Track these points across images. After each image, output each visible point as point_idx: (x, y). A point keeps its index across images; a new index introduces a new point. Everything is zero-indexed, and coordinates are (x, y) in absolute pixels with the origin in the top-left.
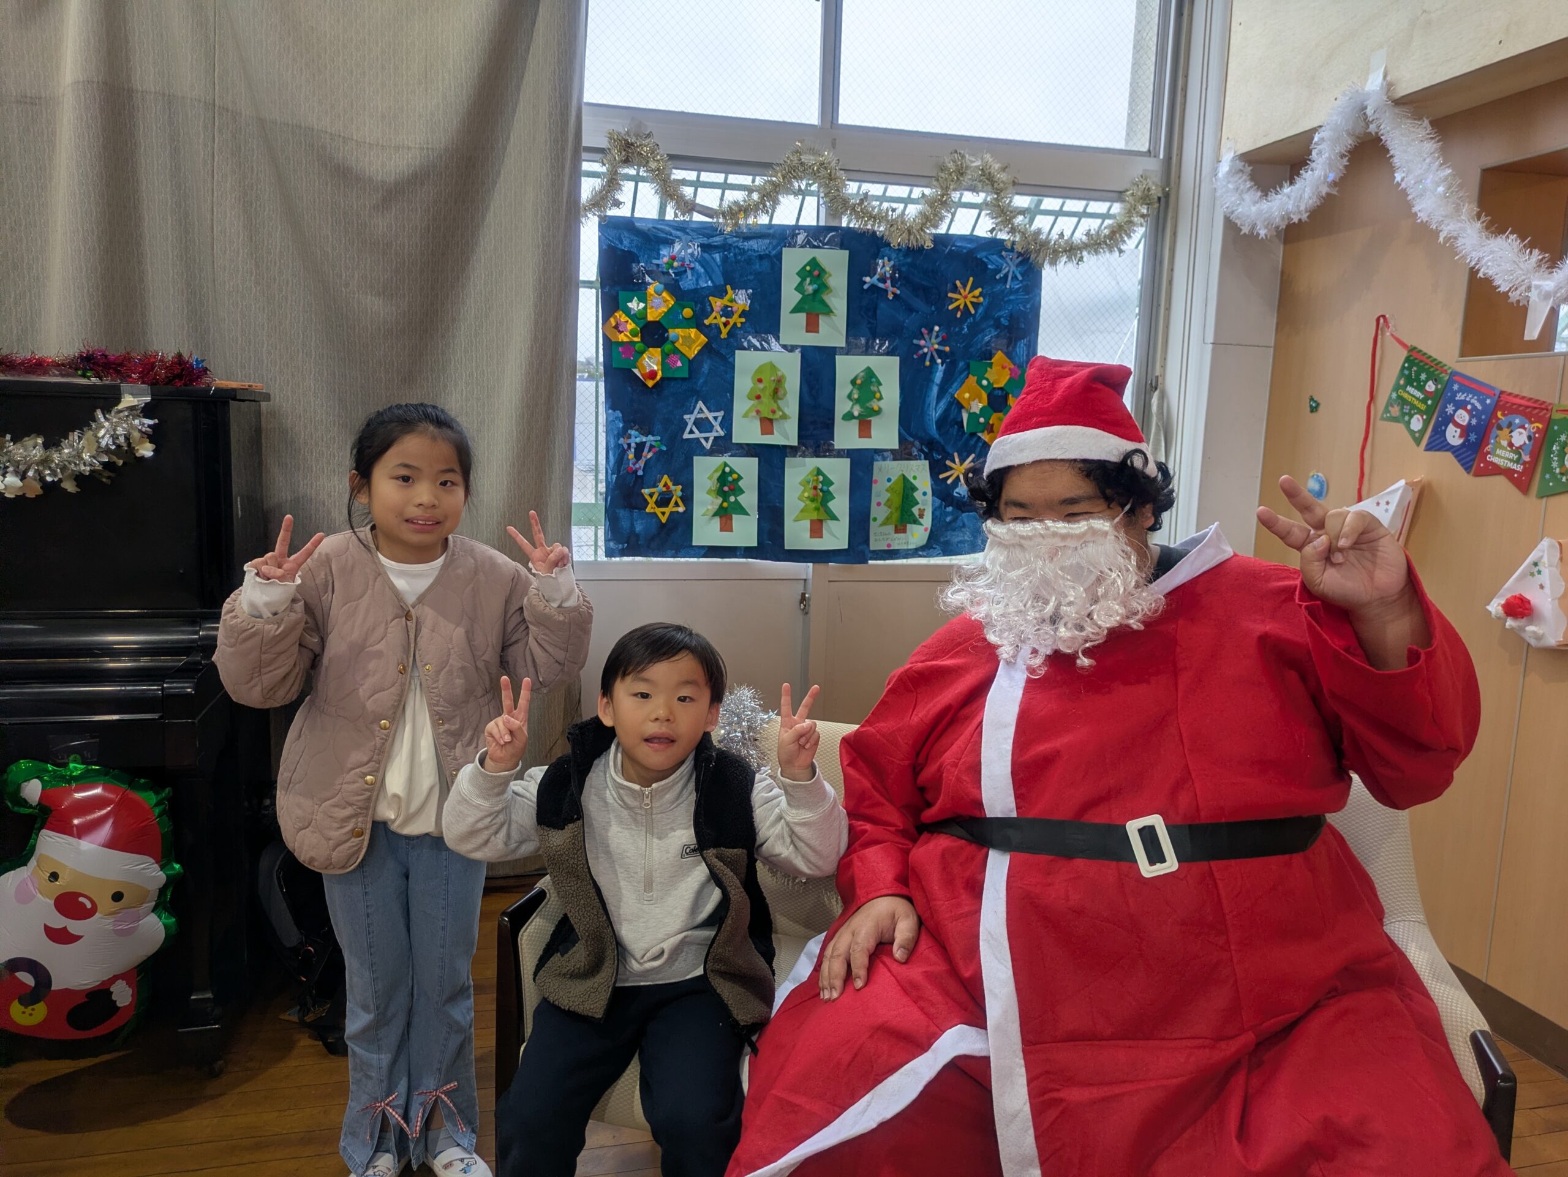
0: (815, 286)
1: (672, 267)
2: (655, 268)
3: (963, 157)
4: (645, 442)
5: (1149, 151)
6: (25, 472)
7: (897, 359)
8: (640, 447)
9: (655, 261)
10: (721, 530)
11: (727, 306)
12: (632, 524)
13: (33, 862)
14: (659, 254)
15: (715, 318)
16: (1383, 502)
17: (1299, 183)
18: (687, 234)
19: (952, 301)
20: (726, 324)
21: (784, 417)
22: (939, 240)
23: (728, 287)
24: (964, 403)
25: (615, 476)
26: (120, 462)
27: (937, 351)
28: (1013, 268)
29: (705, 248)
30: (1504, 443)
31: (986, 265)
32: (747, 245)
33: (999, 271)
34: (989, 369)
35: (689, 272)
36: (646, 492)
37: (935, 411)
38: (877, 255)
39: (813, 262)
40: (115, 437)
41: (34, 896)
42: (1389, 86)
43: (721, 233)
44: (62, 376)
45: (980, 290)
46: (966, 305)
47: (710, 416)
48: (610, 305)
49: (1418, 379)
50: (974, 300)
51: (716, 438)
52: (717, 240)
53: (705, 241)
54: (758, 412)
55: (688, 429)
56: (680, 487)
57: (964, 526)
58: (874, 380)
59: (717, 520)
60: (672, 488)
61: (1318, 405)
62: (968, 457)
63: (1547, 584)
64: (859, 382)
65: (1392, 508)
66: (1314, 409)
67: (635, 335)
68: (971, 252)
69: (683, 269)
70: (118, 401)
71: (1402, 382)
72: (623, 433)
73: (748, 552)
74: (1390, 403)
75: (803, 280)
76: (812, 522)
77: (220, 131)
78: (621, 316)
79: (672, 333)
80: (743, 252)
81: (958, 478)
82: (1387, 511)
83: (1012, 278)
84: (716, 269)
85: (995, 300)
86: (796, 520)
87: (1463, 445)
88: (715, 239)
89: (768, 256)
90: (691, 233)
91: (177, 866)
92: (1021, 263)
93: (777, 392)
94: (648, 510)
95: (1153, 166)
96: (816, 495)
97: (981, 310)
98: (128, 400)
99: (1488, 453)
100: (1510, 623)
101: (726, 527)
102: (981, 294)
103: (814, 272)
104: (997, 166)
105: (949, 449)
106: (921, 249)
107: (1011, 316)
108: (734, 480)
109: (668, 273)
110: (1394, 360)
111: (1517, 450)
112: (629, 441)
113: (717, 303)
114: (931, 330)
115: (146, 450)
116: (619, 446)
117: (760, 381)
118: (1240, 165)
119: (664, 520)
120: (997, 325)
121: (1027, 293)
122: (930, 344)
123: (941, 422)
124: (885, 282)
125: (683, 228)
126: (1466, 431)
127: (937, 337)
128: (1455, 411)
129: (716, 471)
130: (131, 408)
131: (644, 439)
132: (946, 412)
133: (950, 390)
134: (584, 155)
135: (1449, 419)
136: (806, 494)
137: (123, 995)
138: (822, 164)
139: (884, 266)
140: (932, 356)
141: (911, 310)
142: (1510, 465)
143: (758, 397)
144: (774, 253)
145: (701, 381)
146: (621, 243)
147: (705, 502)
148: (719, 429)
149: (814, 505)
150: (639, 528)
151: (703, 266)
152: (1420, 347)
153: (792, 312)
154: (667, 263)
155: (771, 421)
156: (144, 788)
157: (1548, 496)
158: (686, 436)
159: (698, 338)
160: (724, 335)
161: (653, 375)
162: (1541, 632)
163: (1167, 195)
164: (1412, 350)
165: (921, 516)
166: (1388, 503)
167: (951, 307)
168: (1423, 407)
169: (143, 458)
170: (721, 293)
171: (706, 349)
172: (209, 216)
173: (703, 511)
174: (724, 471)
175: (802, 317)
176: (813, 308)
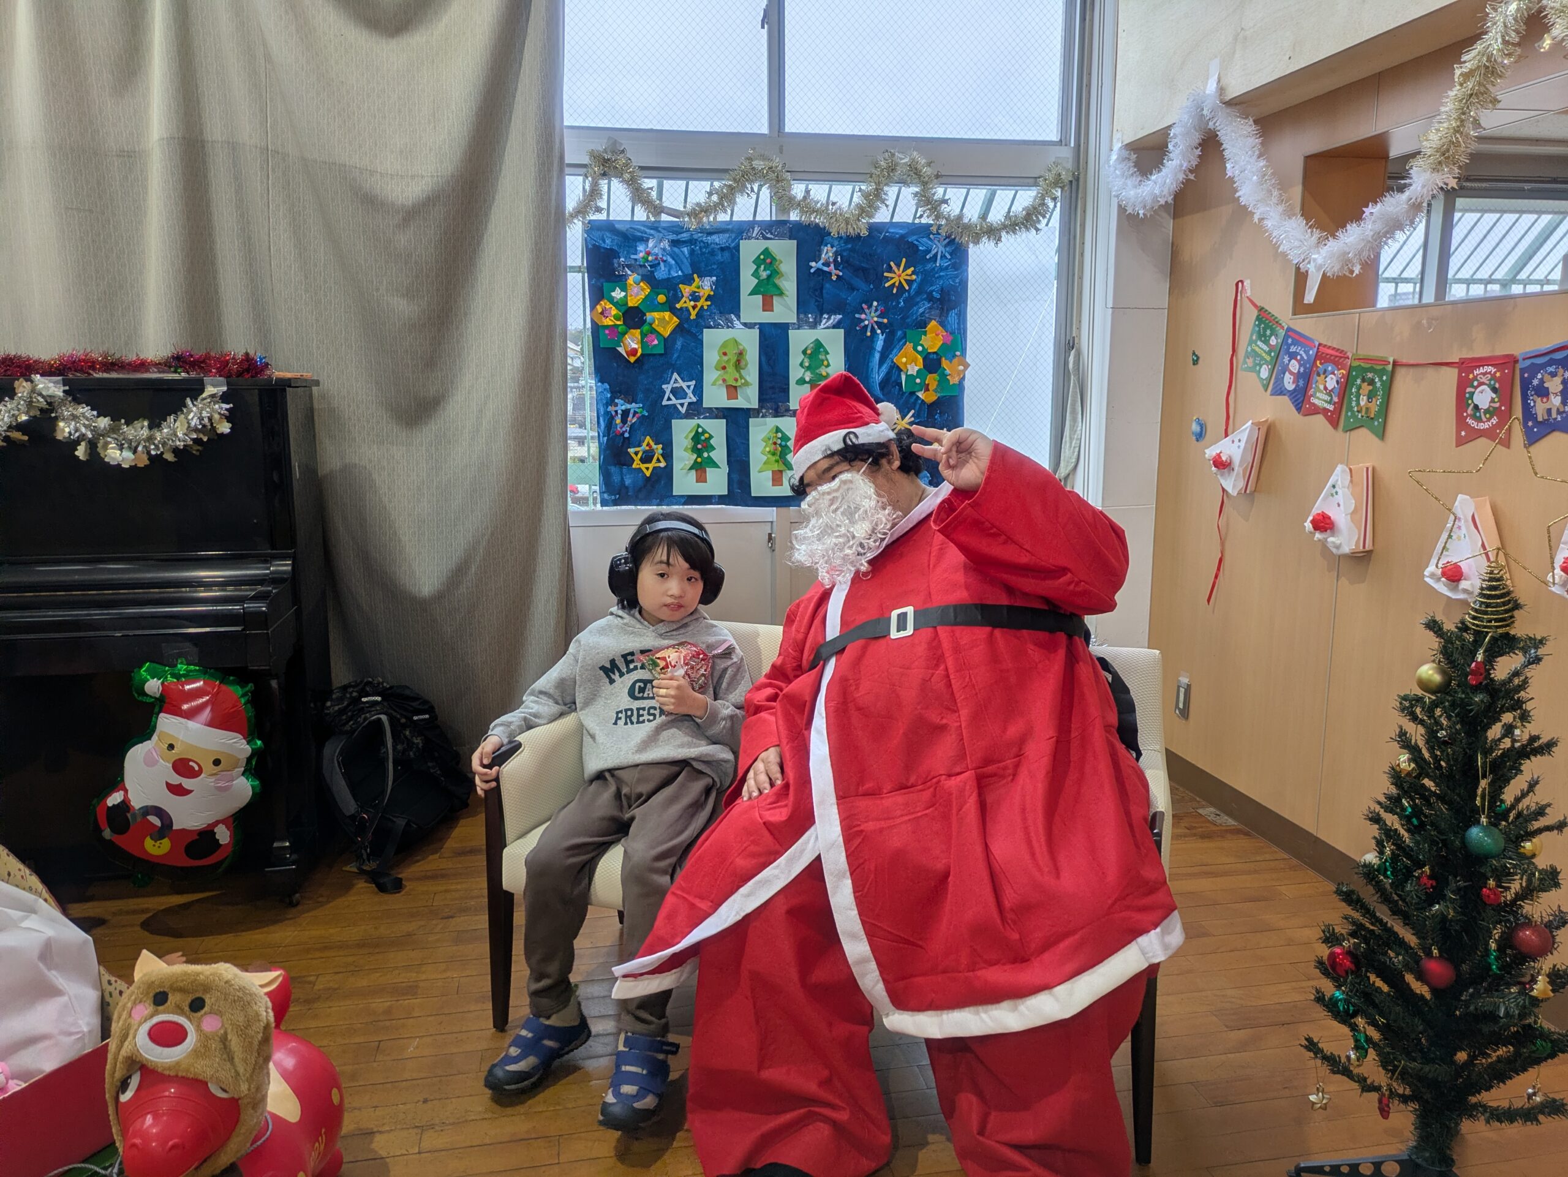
0: (768, 272)
1: (647, 261)
2: (633, 262)
3: (893, 155)
4: (630, 410)
5: (1061, 140)
6: (136, 448)
7: (842, 331)
8: (626, 413)
9: (633, 257)
10: (697, 482)
11: (695, 292)
12: (622, 478)
13: (155, 737)
14: (636, 250)
15: (685, 302)
16: (1236, 440)
17: (1165, 171)
18: (660, 232)
19: (888, 279)
20: (694, 307)
21: (747, 384)
22: (874, 228)
23: (695, 276)
24: (902, 367)
25: (606, 438)
26: (205, 439)
27: (876, 322)
28: (941, 249)
29: (674, 243)
30: (1322, 387)
31: (917, 247)
32: (710, 239)
33: (929, 251)
34: (923, 337)
35: (662, 264)
36: (631, 451)
37: (878, 374)
38: (821, 243)
39: (766, 252)
40: (201, 419)
41: (158, 761)
42: (1221, 90)
43: (688, 230)
44: (160, 372)
45: (912, 269)
46: (900, 282)
47: (684, 385)
48: (598, 294)
49: (1265, 335)
50: (908, 278)
51: (690, 404)
52: (685, 236)
53: (674, 237)
54: (724, 380)
55: (666, 397)
56: (661, 446)
58: (822, 350)
59: (693, 472)
60: (654, 447)
61: (1198, 358)
62: (908, 412)
63: (1342, 504)
64: (809, 352)
65: (1242, 444)
66: (1195, 362)
67: (618, 320)
68: (902, 237)
69: (657, 262)
70: (202, 391)
71: (1254, 337)
72: (611, 402)
73: (721, 500)
74: (1247, 356)
75: (758, 267)
76: (773, 472)
77: (273, 170)
78: (605, 304)
79: (649, 316)
80: (707, 245)
82: (1239, 447)
83: (941, 257)
84: (685, 261)
85: (927, 278)
86: (760, 472)
87: (1295, 390)
88: (682, 235)
89: (728, 248)
90: (663, 231)
91: (259, 743)
92: (948, 244)
93: (739, 364)
94: (634, 466)
95: (1066, 154)
96: (776, 449)
97: (914, 286)
98: (210, 390)
99: (1312, 396)
100: (1318, 536)
101: (702, 479)
102: (913, 273)
103: (767, 260)
104: (923, 161)
106: (858, 236)
107: (942, 289)
108: (706, 439)
109: (645, 266)
110: (1249, 316)
111: (1330, 393)
112: (616, 409)
113: (686, 290)
114: (870, 306)
115: (225, 428)
116: (607, 413)
117: (725, 354)
118: (1125, 153)
119: (648, 474)
120: (930, 298)
121: (956, 270)
122: (870, 317)
123: (885, 384)
124: (829, 266)
125: (655, 227)
126: (1298, 376)
127: (876, 310)
128: (1289, 361)
129: (691, 431)
130: (213, 396)
131: (629, 406)
132: (888, 374)
133: (891, 356)
134: (567, 170)
135: (1285, 369)
136: (768, 449)
137: (223, 835)
138: (770, 168)
139: (828, 253)
140: (873, 327)
141: (852, 288)
142: (1326, 405)
143: (724, 368)
144: (733, 245)
145: (675, 356)
146: (604, 242)
147: (683, 457)
148: (692, 396)
149: (774, 458)
150: (628, 482)
151: (673, 259)
152: (1267, 308)
153: (750, 294)
154: (643, 258)
155: (735, 388)
156: (233, 683)
157: (1351, 430)
158: (665, 403)
159: (671, 319)
160: (693, 317)
161: (634, 352)
162: (1338, 542)
163: (1078, 180)
164: (1261, 310)
166: (1240, 441)
167: (887, 285)
168: (1268, 358)
169: (222, 434)
170: (688, 280)
171: (679, 329)
172: (266, 238)
173: (682, 465)
174: (697, 431)
175: (759, 298)
176: (767, 291)
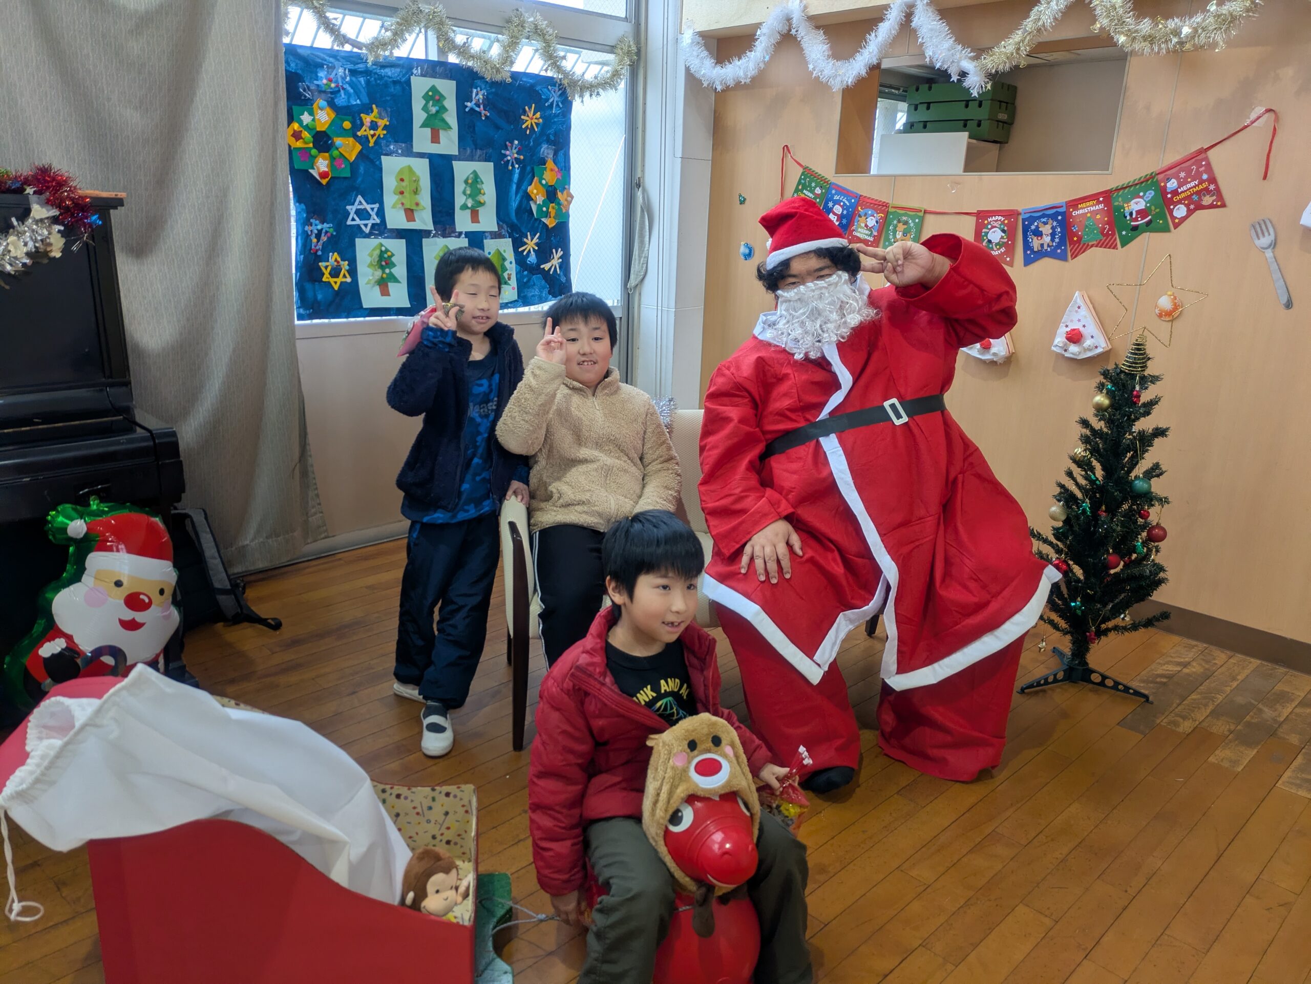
0: (437, 108)
1: (329, 87)
2: (317, 88)
3: (523, 13)
4: (322, 229)
5: (626, 17)
7: (492, 164)
8: (320, 231)
9: (316, 82)
10: (381, 295)
11: (372, 121)
12: (314, 293)
13: (88, 578)
14: (317, 76)
15: (365, 130)
17: (744, 59)
18: (338, 60)
19: (524, 122)
20: (373, 136)
21: (422, 208)
22: (515, 76)
23: (374, 106)
24: (533, 196)
25: (302, 256)
27: (516, 158)
28: (556, 99)
29: (353, 72)
30: (863, 225)
31: (541, 95)
32: (383, 72)
33: (547, 100)
34: (544, 172)
35: (342, 92)
36: (322, 265)
37: (514, 204)
38: (473, 86)
39: (433, 89)
42: (804, 8)
43: (366, 62)
45: (539, 113)
46: (532, 124)
47: (368, 207)
49: (811, 187)
50: (536, 121)
51: (373, 224)
52: (361, 67)
53: (351, 67)
54: (403, 204)
55: (350, 218)
56: (347, 262)
57: (534, 285)
58: (479, 180)
59: (378, 287)
60: (342, 263)
61: (745, 199)
62: (536, 235)
64: (470, 181)
66: (742, 202)
67: (309, 143)
68: (532, 85)
69: (337, 89)
70: (29, 213)
72: (307, 222)
73: (403, 311)
75: (427, 102)
78: (296, 126)
79: (338, 141)
80: (381, 77)
81: (529, 251)
83: (556, 105)
84: (362, 90)
88: (359, 66)
89: (400, 82)
90: (341, 60)
92: (561, 95)
93: (416, 192)
94: (324, 280)
95: (629, 28)
97: (540, 128)
98: (38, 213)
99: (854, 230)
101: (385, 292)
102: (540, 116)
103: (434, 96)
104: (544, 23)
105: (524, 230)
106: (503, 82)
107: (556, 133)
108: (389, 256)
109: (327, 92)
110: (795, 174)
111: (870, 229)
112: (312, 228)
113: (367, 119)
114: (512, 143)
115: (58, 251)
116: (305, 232)
117: (402, 180)
118: (698, 39)
119: (336, 287)
120: (549, 140)
121: (564, 117)
122: (511, 154)
123: (519, 210)
124: (479, 107)
125: (336, 55)
127: (516, 148)
128: (833, 206)
129: (374, 250)
131: (322, 226)
132: (522, 202)
133: (524, 187)
135: (831, 210)
139: (479, 95)
140: (513, 163)
141: (498, 128)
142: (866, 237)
143: (402, 193)
144: (404, 80)
145: (360, 179)
146: (289, 65)
147: (367, 275)
148: (376, 218)
150: (320, 297)
151: (352, 88)
152: (810, 167)
153: (421, 127)
154: (325, 84)
155: (412, 211)
158: (349, 222)
159: (354, 147)
160: (371, 144)
161: (324, 175)
163: (639, 51)
164: (806, 168)
165: (509, 279)
167: (524, 126)
169: (54, 258)
170: (369, 111)
171: (360, 154)
173: (367, 280)
174: (380, 250)
175: (428, 131)
176: (435, 124)
